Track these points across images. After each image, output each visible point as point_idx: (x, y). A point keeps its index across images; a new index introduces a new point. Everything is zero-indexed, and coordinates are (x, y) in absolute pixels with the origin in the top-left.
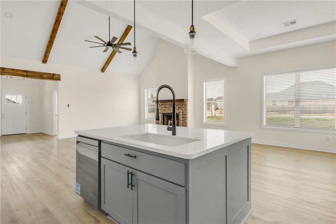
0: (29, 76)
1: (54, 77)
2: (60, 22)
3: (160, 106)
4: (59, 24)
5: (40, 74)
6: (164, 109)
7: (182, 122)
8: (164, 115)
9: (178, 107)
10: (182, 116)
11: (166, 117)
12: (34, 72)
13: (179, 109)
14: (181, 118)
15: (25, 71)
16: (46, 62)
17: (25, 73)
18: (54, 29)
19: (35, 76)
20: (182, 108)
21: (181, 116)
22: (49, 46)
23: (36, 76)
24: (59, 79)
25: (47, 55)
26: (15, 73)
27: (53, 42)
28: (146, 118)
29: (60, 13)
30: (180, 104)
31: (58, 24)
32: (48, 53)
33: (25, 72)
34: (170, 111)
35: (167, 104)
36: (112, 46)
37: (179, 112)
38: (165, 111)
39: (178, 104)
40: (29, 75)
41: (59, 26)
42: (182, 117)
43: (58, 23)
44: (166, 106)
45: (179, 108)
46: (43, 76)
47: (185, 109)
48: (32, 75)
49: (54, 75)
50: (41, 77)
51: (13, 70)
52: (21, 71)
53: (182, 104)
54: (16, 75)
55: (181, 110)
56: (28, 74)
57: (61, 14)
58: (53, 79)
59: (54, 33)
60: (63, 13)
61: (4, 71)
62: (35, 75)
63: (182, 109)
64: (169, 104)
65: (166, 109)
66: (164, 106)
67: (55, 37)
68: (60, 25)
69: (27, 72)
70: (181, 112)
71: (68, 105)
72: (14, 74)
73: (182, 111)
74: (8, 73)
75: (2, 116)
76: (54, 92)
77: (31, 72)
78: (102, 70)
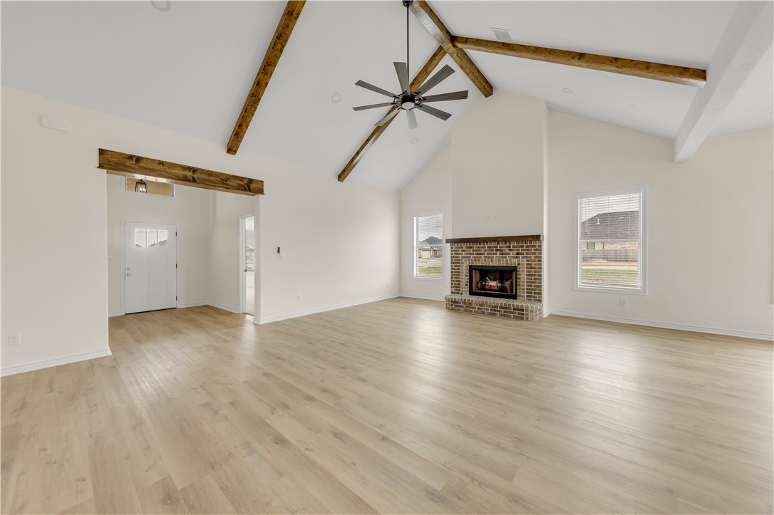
0: (198, 181)
1: (250, 187)
2: (286, 41)
3: (462, 251)
4: (283, 47)
5: (222, 177)
6: (475, 257)
7: (527, 286)
8: (471, 268)
9: (516, 252)
10: (528, 271)
11: (476, 273)
12: (210, 173)
13: (517, 257)
14: (525, 277)
15: (189, 169)
16: (236, 151)
17: (189, 174)
18: (269, 61)
19: (209, 181)
20: (527, 254)
21: (523, 271)
22: (248, 108)
23: (214, 182)
24: (261, 191)
25: (241, 134)
26: (167, 172)
27: (260, 99)
28: (415, 275)
29: (292, 14)
30: (522, 247)
31: (280, 46)
32: (244, 127)
33: (190, 171)
34: (492, 261)
35: (482, 247)
36: (413, 101)
37: (519, 264)
38: (479, 260)
39: (514, 247)
40: (199, 178)
41: (282, 52)
42: (528, 275)
43: (282, 44)
44: (480, 250)
45: (517, 254)
46: (228, 182)
47: (535, 257)
48: (205, 180)
49: (251, 181)
50: (223, 183)
51: (161, 163)
52: (180, 169)
53: (528, 246)
54: (168, 175)
55: (525, 260)
56: (195, 176)
57: (294, 15)
58: (250, 190)
59: (266, 74)
60: (298, 14)
61: (140, 164)
62: (211, 178)
63: (526, 257)
64: (489, 247)
65: (480, 257)
66: (473, 251)
67: (267, 84)
68: (285, 50)
69: (194, 170)
70: (525, 262)
71: (279, 248)
72: (163, 173)
73: (527, 261)
74: (150, 169)
75: (127, 272)
76: (241, 220)
77: (203, 171)
78: (339, 177)
